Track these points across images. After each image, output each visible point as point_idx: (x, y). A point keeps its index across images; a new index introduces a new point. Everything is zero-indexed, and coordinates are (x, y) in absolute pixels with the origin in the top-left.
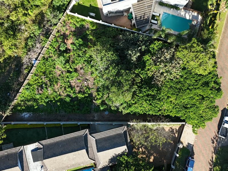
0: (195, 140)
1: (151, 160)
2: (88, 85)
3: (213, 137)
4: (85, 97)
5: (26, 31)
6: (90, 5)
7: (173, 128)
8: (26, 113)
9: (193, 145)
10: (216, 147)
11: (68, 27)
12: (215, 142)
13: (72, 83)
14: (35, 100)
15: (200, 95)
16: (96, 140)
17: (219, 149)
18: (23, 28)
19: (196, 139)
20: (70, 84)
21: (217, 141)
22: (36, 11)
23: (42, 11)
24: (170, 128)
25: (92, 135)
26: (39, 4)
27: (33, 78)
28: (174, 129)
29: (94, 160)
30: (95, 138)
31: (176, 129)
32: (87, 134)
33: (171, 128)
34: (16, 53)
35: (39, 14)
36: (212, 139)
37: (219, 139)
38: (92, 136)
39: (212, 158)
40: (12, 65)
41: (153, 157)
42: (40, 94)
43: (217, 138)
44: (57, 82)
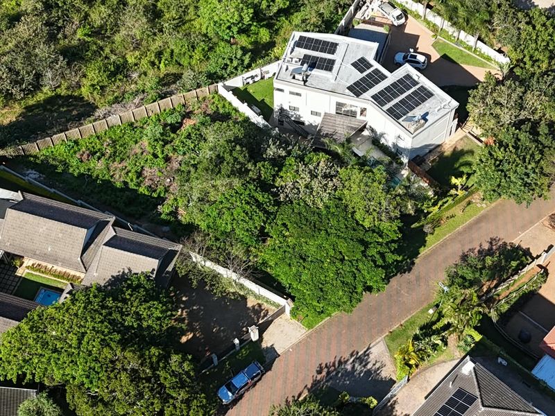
0: (289, 351)
1: (184, 339)
2: (169, 187)
3: (326, 364)
4: (151, 196)
5: (136, 83)
6: (263, 100)
7: (263, 308)
8: (35, 172)
9: (279, 356)
10: (319, 382)
11: (203, 106)
12: (324, 373)
13: (147, 172)
14: (66, 164)
15: (341, 252)
16: (115, 236)
17: (323, 387)
18: (135, 75)
19: (291, 350)
20: (141, 171)
21: (328, 373)
22: (173, 69)
23: (182, 74)
24: (258, 304)
25: (116, 228)
26: (186, 64)
27: (89, 139)
28: (263, 310)
29: (85, 268)
30: (116, 232)
31: (267, 310)
32: (109, 221)
33: (260, 305)
34: (95, 100)
35: (174, 75)
36: (320, 365)
37: (334, 373)
38: (114, 230)
39: (300, 395)
40: (73, 110)
41: (190, 336)
42: (82, 161)
43: (333, 368)
44: (122, 160)
